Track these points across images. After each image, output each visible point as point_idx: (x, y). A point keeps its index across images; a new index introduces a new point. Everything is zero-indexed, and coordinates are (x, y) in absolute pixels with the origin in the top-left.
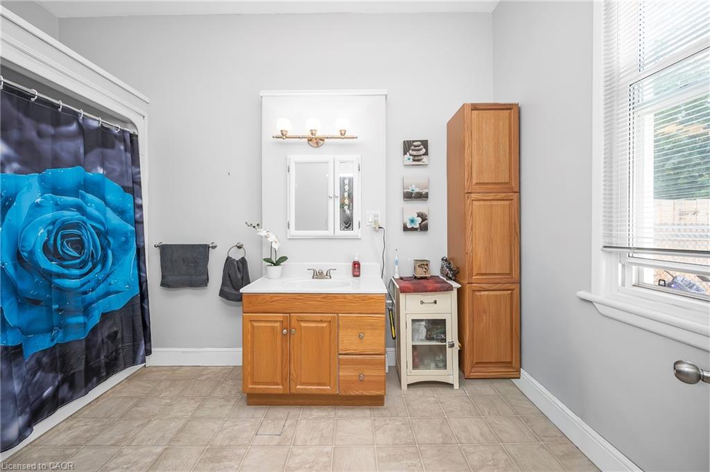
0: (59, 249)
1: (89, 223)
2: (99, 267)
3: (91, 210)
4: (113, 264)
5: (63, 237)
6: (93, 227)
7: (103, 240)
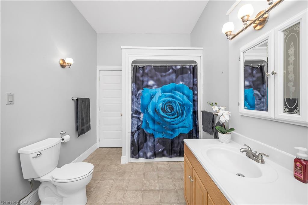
0: (166, 109)
1: (177, 101)
2: (180, 117)
3: (178, 97)
4: (186, 116)
5: (167, 106)
6: (178, 102)
7: (182, 107)
